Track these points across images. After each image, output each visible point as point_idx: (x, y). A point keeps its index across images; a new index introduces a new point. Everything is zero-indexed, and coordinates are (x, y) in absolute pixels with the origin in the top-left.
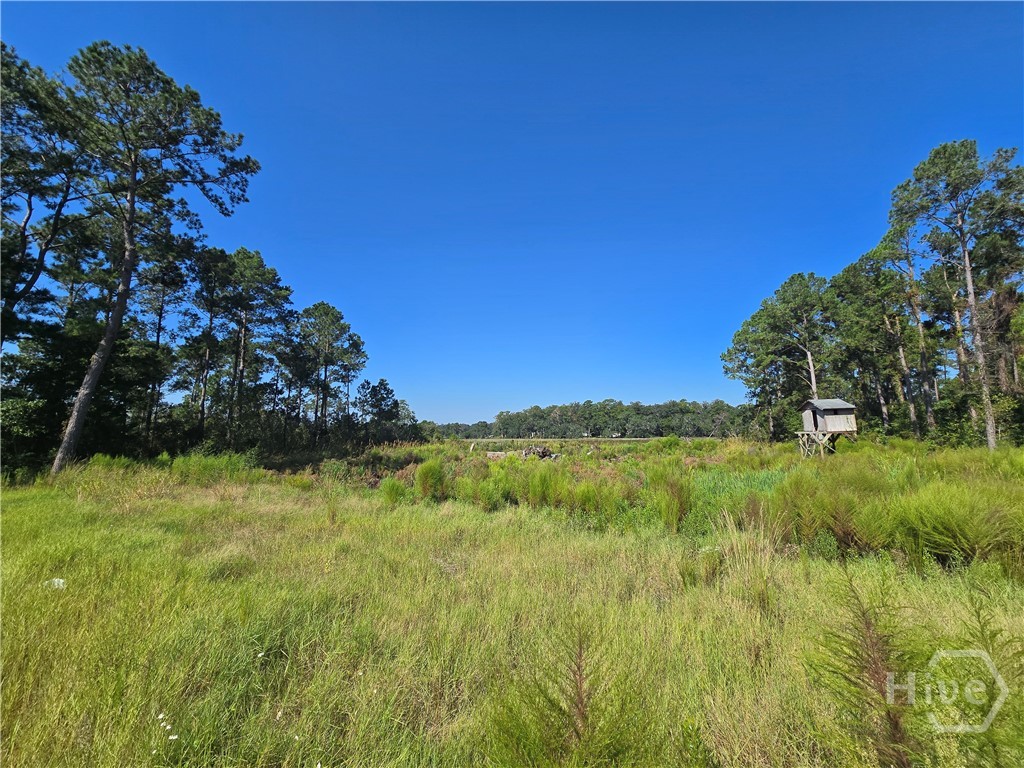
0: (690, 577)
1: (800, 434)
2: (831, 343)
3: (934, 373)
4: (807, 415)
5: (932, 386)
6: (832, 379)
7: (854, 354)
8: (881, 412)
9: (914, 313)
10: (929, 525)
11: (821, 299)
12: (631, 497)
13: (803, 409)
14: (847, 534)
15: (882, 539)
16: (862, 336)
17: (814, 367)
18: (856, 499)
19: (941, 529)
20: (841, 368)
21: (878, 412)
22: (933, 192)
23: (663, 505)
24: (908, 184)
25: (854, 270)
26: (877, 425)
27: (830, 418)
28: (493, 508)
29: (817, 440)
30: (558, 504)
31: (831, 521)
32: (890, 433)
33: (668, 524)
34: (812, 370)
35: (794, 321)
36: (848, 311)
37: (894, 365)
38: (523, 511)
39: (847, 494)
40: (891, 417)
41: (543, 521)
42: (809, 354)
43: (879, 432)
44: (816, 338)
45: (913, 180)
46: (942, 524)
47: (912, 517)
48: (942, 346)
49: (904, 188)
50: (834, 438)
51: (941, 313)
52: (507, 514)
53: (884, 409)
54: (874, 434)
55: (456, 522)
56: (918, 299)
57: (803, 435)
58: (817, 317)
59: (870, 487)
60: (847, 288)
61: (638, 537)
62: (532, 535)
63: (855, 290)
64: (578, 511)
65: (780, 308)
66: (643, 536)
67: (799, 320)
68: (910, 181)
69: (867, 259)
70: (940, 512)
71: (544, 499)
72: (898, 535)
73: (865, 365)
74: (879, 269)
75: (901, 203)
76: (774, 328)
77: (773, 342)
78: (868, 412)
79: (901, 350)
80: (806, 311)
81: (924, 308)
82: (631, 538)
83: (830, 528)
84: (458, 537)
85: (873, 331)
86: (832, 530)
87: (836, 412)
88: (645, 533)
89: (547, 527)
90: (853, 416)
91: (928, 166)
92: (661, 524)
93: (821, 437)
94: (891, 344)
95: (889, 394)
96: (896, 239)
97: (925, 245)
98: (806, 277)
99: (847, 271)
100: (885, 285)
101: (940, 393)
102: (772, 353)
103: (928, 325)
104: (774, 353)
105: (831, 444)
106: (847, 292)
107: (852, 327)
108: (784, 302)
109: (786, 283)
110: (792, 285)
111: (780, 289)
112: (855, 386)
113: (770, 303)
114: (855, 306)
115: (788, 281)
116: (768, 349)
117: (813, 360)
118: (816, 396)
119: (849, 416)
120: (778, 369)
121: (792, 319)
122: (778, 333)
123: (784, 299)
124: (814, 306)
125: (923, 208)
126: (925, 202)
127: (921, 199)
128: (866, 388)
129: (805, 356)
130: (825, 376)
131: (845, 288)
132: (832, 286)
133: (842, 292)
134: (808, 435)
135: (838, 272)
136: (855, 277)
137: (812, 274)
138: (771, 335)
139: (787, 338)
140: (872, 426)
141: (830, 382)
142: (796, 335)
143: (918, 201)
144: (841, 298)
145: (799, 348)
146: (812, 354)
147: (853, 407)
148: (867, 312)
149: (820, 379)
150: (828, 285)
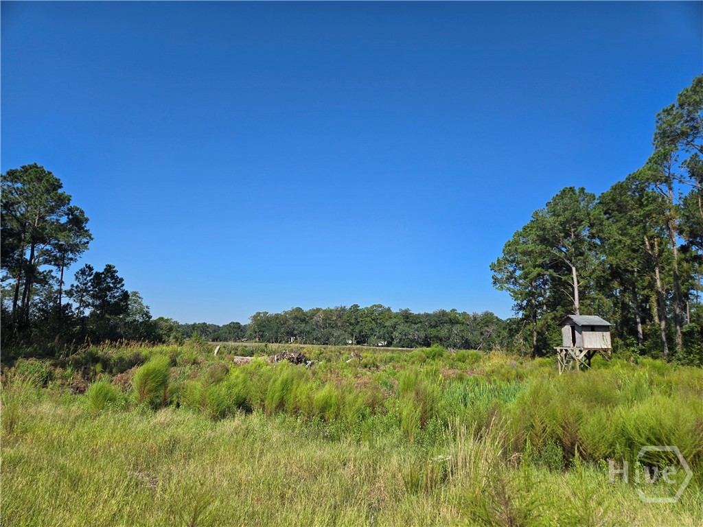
0: (414, 486)
1: (558, 349)
2: (597, 261)
3: (686, 296)
4: (567, 330)
5: (684, 309)
6: (595, 296)
7: (616, 273)
8: (637, 332)
9: (671, 236)
10: (643, 436)
11: (589, 214)
12: (373, 405)
13: (562, 325)
14: (574, 444)
15: (603, 449)
16: (622, 255)
17: (578, 283)
18: (585, 411)
19: (653, 439)
20: (603, 286)
21: (634, 332)
22: (693, 119)
23: (404, 413)
24: (672, 109)
25: (620, 188)
26: (632, 345)
27: (586, 334)
28: (221, 414)
29: (574, 356)
30: (296, 411)
31: (559, 431)
32: (643, 353)
33: (407, 434)
34: (576, 285)
35: (562, 235)
36: (612, 229)
37: (651, 286)
38: (255, 419)
39: (577, 405)
40: (646, 337)
41: (274, 429)
42: (574, 269)
43: (633, 351)
44: (582, 254)
45: (677, 105)
46: (654, 434)
47: (631, 429)
48: (696, 271)
49: (668, 112)
50: (590, 354)
51: (695, 238)
52: (236, 422)
53: (640, 328)
54: (628, 353)
55: (169, 431)
56: (677, 221)
57: (561, 350)
58: (585, 233)
59: (600, 399)
60: (614, 205)
61: (372, 447)
62: (258, 445)
63: (622, 208)
64: (316, 419)
65: (550, 220)
66: (378, 446)
67: (567, 235)
68: (674, 106)
69: (633, 178)
70: (653, 423)
71: (281, 406)
72: (618, 446)
73: (629, 286)
74: (643, 189)
75: (664, 126)
76: (543, 240)
77: (541, 254)
78: (624, 332)
79: (657, 271)
80: (574, 226)
81: (681, 233)
82: (365, 447)
83: (558, 438)
84: (171, 447)
85: (634, 251)
86: (561, 441)
87: (593, 328)
88: (379, 442)
89: (276, 435)
90: (608, 333)
91: (690, 93)
92: (398, 433)
93: (578, 353)
94: (649, 264)
95: (646, 316)
96: (660, 162)
97: (684, 171)
98: (577, 191)
99: (614, 188)
100: (647, 206)
101: (691, 316)
102: (539, 266)
103: (684, 249)
104: (542, 266)
105: (587, 361)
106: (613, 210)
107: (615, 245)
108: (554, 215)
109: (557, 195)
110: (563, 198)
111: (552, 201)
112: (615, 305)
113: (540, 215)
114: (619, 224)
115: (559, 194)
116: (536, 261)
117: (577, 276)
118: (578, 312)
119: (605, 333)
120: (545, 283)
121: (561, 232)
122: (546, 246)
123: (554, 211)
124: (582, 221)
125: (683, 133)
126: (685, 128)
127: (682, 125)
128: (625, 307)
129: (570, 271)
130: (589, 293)
131: (613, 206)
132: (600, 203)
133: (609, 209)
134: (566, 350)
135: (607, 189)
136: (621, 195)
137: (583, 189)
138: (540, 248)
139: (555, 251)
140: (627, 345)
141: (593, 300)
142: (564, 249)
143: (679, 126)
144: (608, 215)
145: (565, 263)
146: (577, 270)
147: (609, 324)
148: (630, 231)
149: (582, 296)
150: (596, 201)
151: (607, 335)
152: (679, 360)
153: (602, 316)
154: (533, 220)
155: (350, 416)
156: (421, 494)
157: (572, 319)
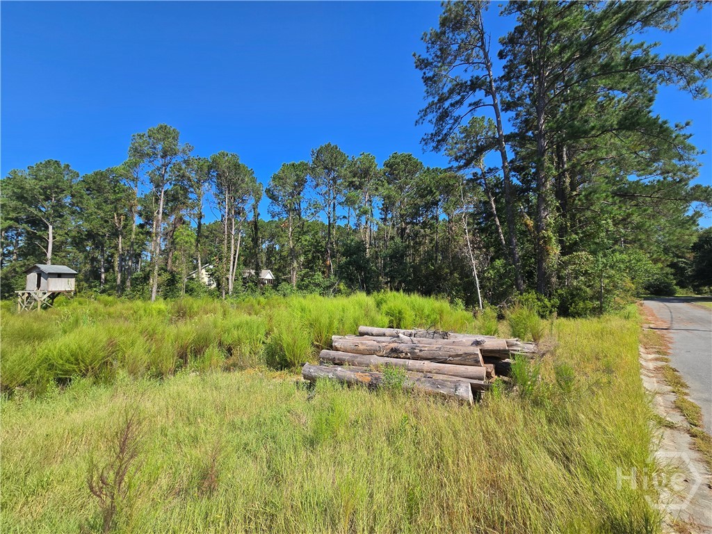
1: (20, 293)
2: (72, 223)
3: (139, 255)
4: (32, 277)
5: (137, 262)
6: (71, 250)
7: (91, 235)
8: (101, 278)
9: (133, 216)
11: (71, 187)
13: (28, 271)
16: (96, 223)
17: (54, 238)
20: (78, 243)
21: (98, 277)
22: (155, 148)
24: (143, 136)
25: (102, 176)
26: (96, 286)
27: (52, 281)
29: (36, 298)
32: (103, 292)
34: (51, 240)
35: (43, 197)
36: (90, 203)
37: (116, 247)
40: (106, 281)
42: (51, 227)
43: (95, 291)
44: (61, 216)
45: (147, 135)
48: (148, 240)
49: (141, 137)
50: (54, 296)
51: (149, 220)
53: (103, 276)
54: (91, 293)
56: (139, 208)
57: (23, 294)
58: (67, 200)
60: (94, 186)
63: (100, 190)
65: (30, 183)
67: (48, 198)
68: (145, 134)
69: (111, 171)
73: (99, 245)
74: (118, 181)
75: (136, 144)
76: (20, 197)
77: (15, 209)
78: (91, 279)
79: (120, 238)
80: (56, 192)
81: (141, 215)
85: (106, 222)
87: (59, 275)
90: (74, 279)
91: (155, 131)
93: (41, 295)
94: (115, 234)
95: (109, 267)
96: (131, 167)
97: (146, 177)
98: (63, 166)
99: (96, 174)
100: (118, 193)
101: (141, 268)
102: (11, 219)
103: (141, 226)
104: (17, 220)
105: (51, 301)
106: (94, 190)
107: (92, 215)
108: (36, 179)
109: (41, 163)
110: (46, 167)
111: (35, 166)
112: (86, 258)
113: (20, 175)
114: (96, 201)
115: (44, 163)
116: (9, 214)
117: (53, 233)
118: (49, 261)
119: (70, 279)
120: (19, 235)
121: (41, 195)
122: (23, 203)
123: (36, 176)
124: (64, 191)
125: (148, 154)
126: (150, 151)
127: (148, 149)
128: (94, 260)
129: (47, 228)
130: (65, 247)
131: (93, 186)
132: (83, 181)
133: (90, 187)
134: (29, 293)
135: (90, 173)
136: (101, 180)
137: (68, 166)
138: (14, 203)
139: (32, 210)
140: (91, 287)
141: (69, 253)
142: (43, 209)
143: (146, 149)
144: (88, 192)
145: (42, 221)
146: (53, 228)
147: (75, 272)
148: (104, 208)
149: (57, 249)
150: (80, 179)
151: (73, 280)
152: (127, 295)
153: (68, 266)
154: (11, 177)
157: (39, 268)
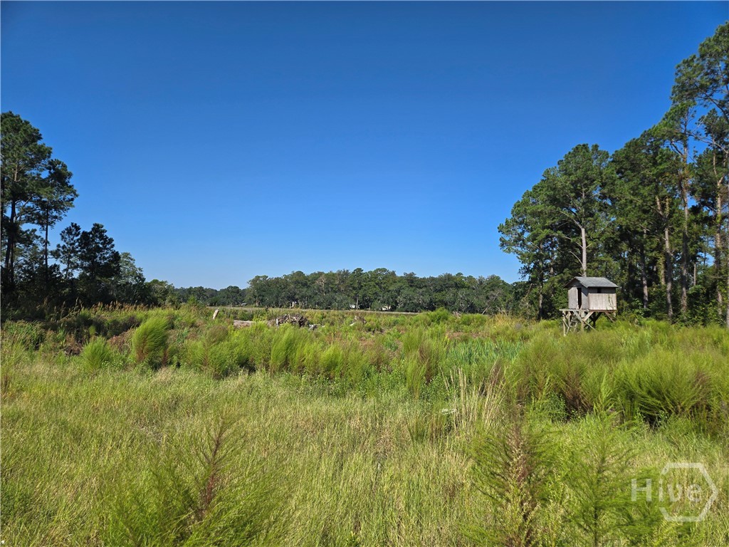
0: (419, 436)
1: (564, 311)
2: (607, 222)
3: (694, 258)
4: (573, 292)
5: (691, 271)
6: (603, 259)
7: (626, 234)
8: (643, 294)
9: (682, 196)
10: (645, 389)
11: (601, 173)
12: (378, 363)
13: (569, 287)
14: (576, 397)
16: (633, 216)
17: (587, 245)
18: (588, 365)
19: (653, 391)
20: (612, 248)
21: (641, 295)
22: (713, 72)
23: (409, 370)
24: (692, 60)
25: (634, 146)
26: (637, 307)
27: (593, 296)
28: (223, 373)
29: (579, 318)
30: (301, 369)
31: (563, 385)
32: (647, 315)
33: (411, 390)
34: (584, 247)
35: (573, 195)
36: (624, 189)
37: (660, 248)
38: (259, 377)
40: (651, 298)
41: (279, 388)
42: (583, 230)
43: (638, 313)
44: (592, 215)
45: (698, 56)
46: (655, 387)
47: (632, 382)
48: (705, 233)
49: (688, 63)
50: (595, 316)
51: (707, 198)
52: (241, 379)
53: (646, 290)
54: (633, 315)
55: (172, 389)
56: (690, 182)
57: (567, 313)
58: (596, 193)
59: (605, 355)
60: (627, 163)
62: (263, 400)
63: (635, 167)
64: (321, 377)
65: (561, 180)
67: (578, 195)
68: (694, 57)
69: (649, 135)
70: (654, 376)
71: (286, 365)
72: (619, 398)
73: (637, 248)
74: (658, 147)
75: (684, 78)
76: (553, 200)
77: (550, 215)
78: (630, 294)
79: (667, 232)
80: (586, 185)
81: (693, 193)
82: (372, 401)
83: (561, 392)
84: (174, 405)
85: (645, 212)
86: (564, 395)
87: (599, 290)
88: (385, 398)
89: (281, 393)
90: (614, 295)
91: (712, 43)
92: (404, 389)
93: (583, 314)
94: (658, 226)
95: (653, 278)
96: (676, 118)
97: (701, 128)
98: (590, 148)
99: (628, 146)
100: (660, 164)
101: (698, 279)
102: (548, 227)
103: (695, 210)
104: (551, 227)
105: (592, 322)
106: (626, 169)
107: (626, 205)
108: (566, 174)
109: (570, 153)
110: (575, 156)
111: (564, 159)
112: (623, 267)
113: (552, 173)
114: (632, 184)
115: (572, 151)
116: (545, 222)
117: (586, 238)
118: (585, 273)
119: (611, 295)
120: (553, 245)
121: (571, 192)
122: (556, 207)
123: (566, 170)
124: (594, 181)
125: (702, 87)
126: (705, 81)
127: (702, 78)
128: (632, 269)
129: (579, 232)
130: (597, 255)
131: (627, 165)
132: (613, 161)
133: (622, 168)
134: (572, 312)
136: (636, 153)
137: (596, 146)
138: (549, 208)
139: (564, 212)
140: (632, 308)
141: (601, 262)
142: (574, 210)
143: (699, 79)
144: (620, 175)
145: (574, 224)
146: (586, 232)
147: (615, 286)
148: (642, 191)
149: (590, 257)
150: (610, 160)
151: (613, 296)
152: (683, 321)
153: (609, 279)
154: (544, 179)
155: (355, 374)
156: (427, 443)
157: (579, 281)
